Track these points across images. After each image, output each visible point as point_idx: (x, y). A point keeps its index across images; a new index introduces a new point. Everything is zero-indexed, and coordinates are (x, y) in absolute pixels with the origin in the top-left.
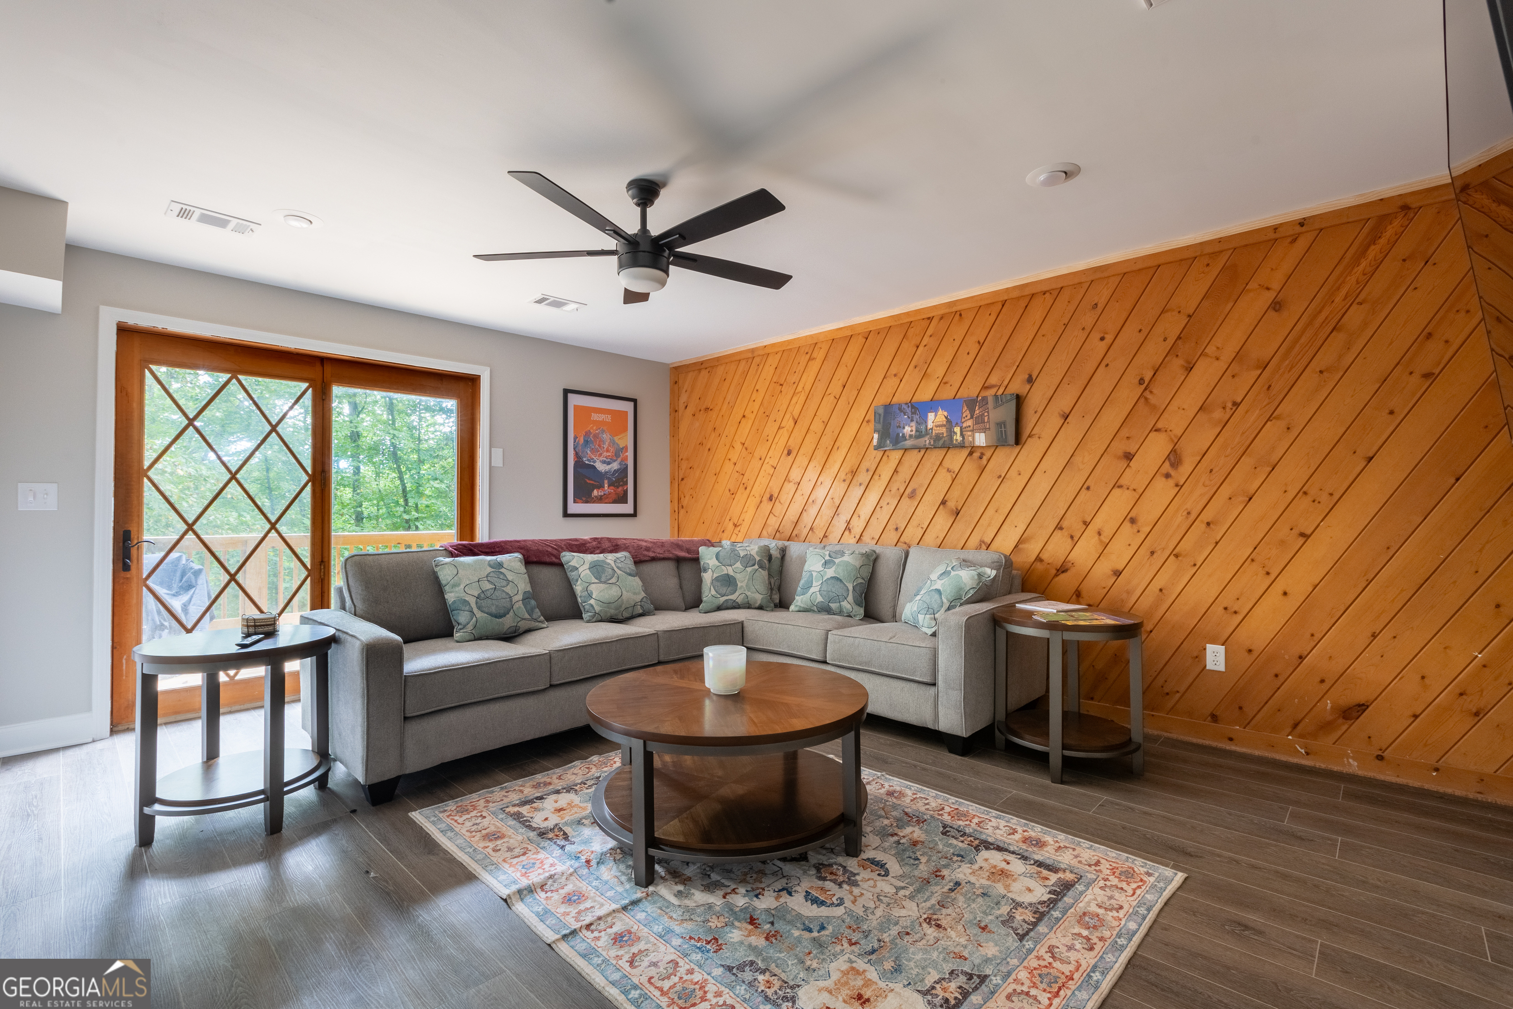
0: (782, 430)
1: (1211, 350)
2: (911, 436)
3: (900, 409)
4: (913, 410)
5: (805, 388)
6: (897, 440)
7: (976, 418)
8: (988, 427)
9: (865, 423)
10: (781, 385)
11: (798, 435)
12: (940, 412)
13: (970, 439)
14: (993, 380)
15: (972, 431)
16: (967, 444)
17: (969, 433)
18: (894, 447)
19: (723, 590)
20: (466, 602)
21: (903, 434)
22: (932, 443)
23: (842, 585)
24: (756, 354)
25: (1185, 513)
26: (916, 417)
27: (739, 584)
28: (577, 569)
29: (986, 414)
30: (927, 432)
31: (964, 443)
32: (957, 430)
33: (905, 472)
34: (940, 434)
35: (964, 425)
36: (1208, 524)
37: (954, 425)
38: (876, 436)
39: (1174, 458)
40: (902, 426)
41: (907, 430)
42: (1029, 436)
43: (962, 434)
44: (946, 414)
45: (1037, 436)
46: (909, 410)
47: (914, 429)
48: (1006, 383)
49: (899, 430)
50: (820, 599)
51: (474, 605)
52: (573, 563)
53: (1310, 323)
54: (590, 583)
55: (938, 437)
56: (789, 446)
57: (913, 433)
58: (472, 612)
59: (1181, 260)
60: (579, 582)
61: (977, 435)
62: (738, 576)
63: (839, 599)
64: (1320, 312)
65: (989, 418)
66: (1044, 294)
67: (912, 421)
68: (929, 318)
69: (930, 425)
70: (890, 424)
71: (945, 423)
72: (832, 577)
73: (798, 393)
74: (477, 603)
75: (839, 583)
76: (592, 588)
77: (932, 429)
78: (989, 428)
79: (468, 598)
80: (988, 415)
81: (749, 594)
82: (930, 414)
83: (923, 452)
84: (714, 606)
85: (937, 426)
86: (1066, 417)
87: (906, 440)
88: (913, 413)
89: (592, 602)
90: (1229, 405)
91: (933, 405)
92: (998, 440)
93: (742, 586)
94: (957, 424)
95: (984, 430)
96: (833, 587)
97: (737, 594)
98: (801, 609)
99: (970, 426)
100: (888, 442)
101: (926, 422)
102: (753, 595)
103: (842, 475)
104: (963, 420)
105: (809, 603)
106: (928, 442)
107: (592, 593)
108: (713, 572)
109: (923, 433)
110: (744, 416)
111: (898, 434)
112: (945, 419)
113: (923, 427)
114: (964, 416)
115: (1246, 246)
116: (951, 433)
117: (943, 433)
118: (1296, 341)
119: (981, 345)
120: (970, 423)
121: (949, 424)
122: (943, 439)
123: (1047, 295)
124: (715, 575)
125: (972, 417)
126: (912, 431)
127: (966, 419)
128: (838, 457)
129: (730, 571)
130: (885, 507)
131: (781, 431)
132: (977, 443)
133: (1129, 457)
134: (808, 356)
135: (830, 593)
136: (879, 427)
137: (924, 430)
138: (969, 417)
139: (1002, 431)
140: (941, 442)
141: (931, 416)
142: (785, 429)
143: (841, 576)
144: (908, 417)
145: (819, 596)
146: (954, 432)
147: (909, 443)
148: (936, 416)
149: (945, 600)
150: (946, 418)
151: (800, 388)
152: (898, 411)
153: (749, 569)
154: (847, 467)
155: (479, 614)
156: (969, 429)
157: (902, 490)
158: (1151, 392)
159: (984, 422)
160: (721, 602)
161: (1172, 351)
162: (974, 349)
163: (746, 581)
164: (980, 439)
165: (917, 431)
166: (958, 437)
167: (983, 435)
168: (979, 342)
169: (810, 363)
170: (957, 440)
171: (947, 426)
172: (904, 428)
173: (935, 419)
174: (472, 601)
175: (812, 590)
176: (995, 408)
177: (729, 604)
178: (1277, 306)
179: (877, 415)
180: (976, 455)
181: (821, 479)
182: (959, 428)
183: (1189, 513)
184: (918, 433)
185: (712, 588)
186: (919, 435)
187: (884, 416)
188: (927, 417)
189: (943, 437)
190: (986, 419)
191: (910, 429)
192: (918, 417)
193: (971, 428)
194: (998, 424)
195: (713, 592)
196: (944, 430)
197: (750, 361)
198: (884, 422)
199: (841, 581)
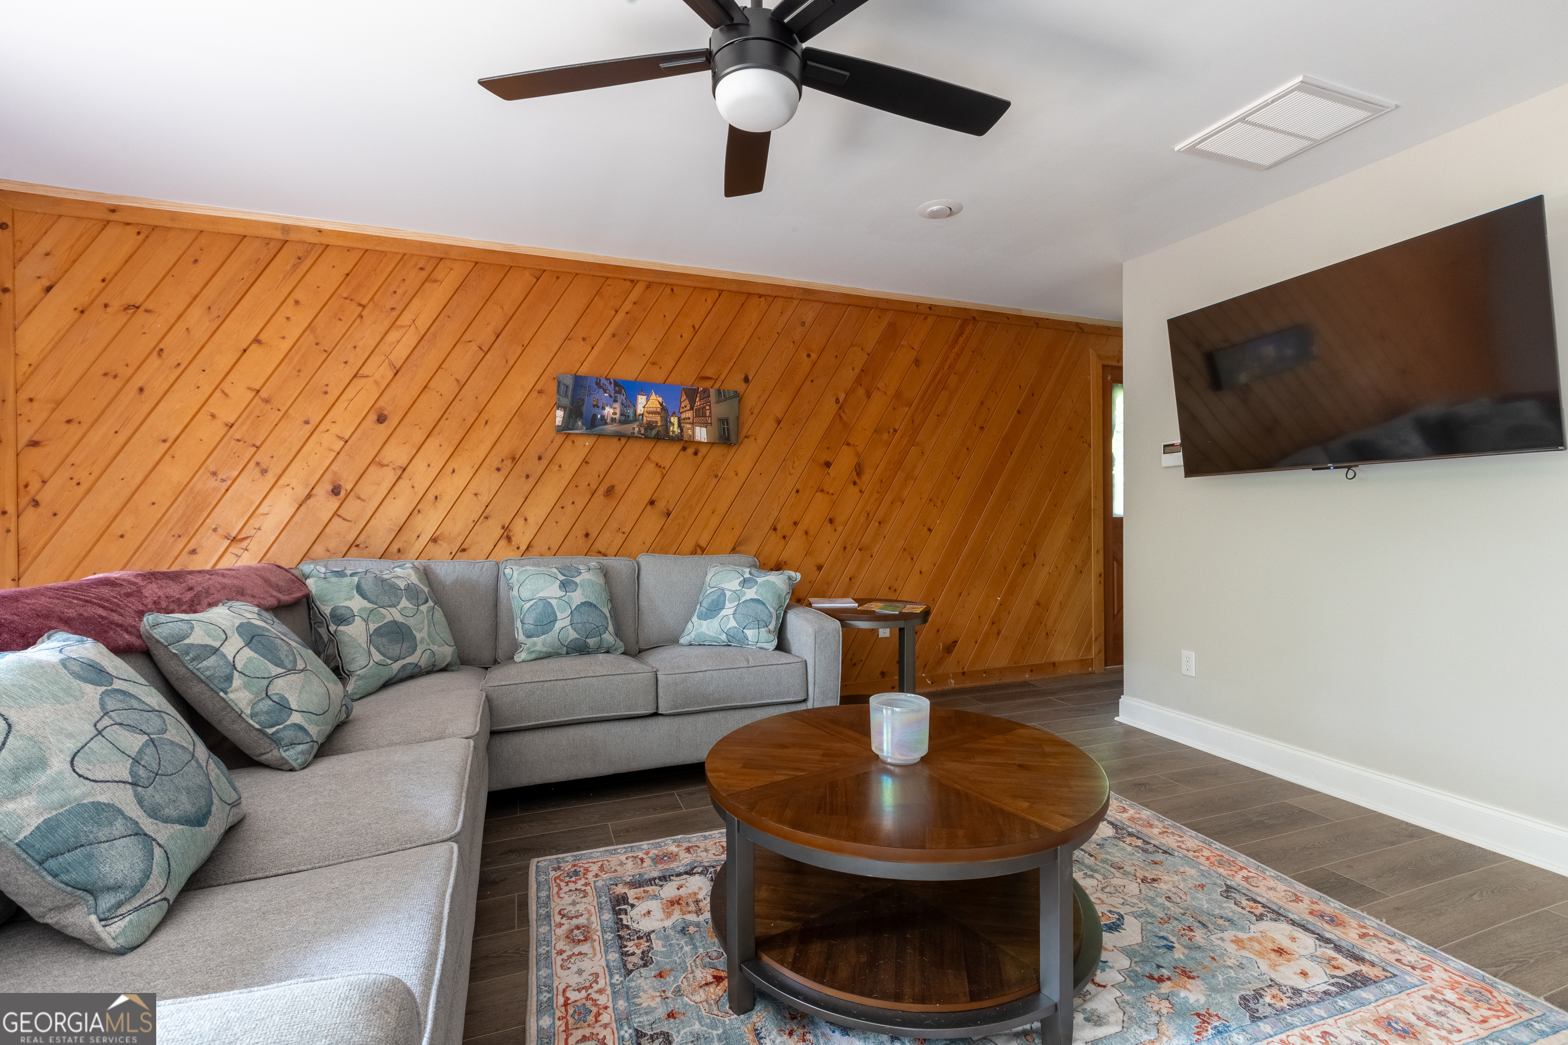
0: (364, 380)
1: (881, 385)
2: (613, 420)
3: (598, 384)
4: (617, 389)
5: (418, 322)
6: (593, 423)
7: (696, 410)
8: (709, 421)
9: (534, 393)
10: (364, 307)
11: (402, 393)
12: (653, 396)
13: (690, 432)
14: (709, 372)
15: (692, 423)
16: (686, 438)
17: (689, 426)
18: (588, 431)
19: (395, 650)
20: (112, 811)
21: (603, 417)
22: (643, 431)
23: (599, 612)
24: (292, 236)
25: (866, 515)
26: (621, 397)
27: (418, 636)
28: (215, 651)
29: (708, 407)
30: (636, 418)
31: (682, 436)
32: (674, 420)
33: (599, 465)
34: (653, 422)
35: (683, 416)
36: (880, 523)
37: (670, 414)
38: (560, 414)
39: (859, 470)
40: (600, 405)
41: (608, 411)
42: (747, 437)
43: (680, 426)
44: (660, 399)
45: (753, 438)
46: (611, 388)
47: (618, 411)
48: (722, 377)
49: (596, 410)
50: (573, 635)
51: (134, 811)
52: (198, 637)
53: (933, 380)
54: (271, 679)
55: (650, 426)
56: (382, 409)
57: (617, 416)
58: (139, 833)
59: (864, 307)
60: (237, 681)
61: (697, 429)
62: (411, 622)
63: (598, 632)
64: (938, 373)
65: (710, 412)
66: (760, 297)
67: (615, 401)
68: (632, 281)
69: (640, 410)
70: (583, 401)
71: (659, 410)
72: (582, 603)
73: (402, 327)
74: (140, 802)
75: (594, 609)
76: (280, 687)
77: (643, 415)
78: (711, 423)
79: (104, 796)
80: (710, 409)
81: (435, 648)
82: (640, 397)
83: (623, 441)
84: (382, 681)
85: (649, 413)
86: (779, 422)
87: (606, 423)
88: (616, 392)
89: (296, 718)
90: (892, 431)
91: (645, 388)
92: (721, 437)
93: (423, 638)
94: (674, 413)
95: (705, 425)
96: (589, 615)
97: (419, 652)
98: (542, 655)
99: (689, 418)
100: (580, 423)
101: (635, 406)
102: (441, 649)
103: (494, 461)
104: (682, 410)
105: (557, 644)
106: (637, 429)
107: (283, 698)
108: (366, 621)
109: (631, 418)
110: (257, 341)
111: (595, 416)
112: (659, 406)
113: (630, 411)
114: (683, 405)
115: (902, 311)
116: (667, 423)
117: (657, 422)
118: (926, 391)
119: (695, 331)
120: (689, 414)
121: (664, 411)
122: (657, 429)
123: (763, 299)
124: (373, 627)
125: (692, 408)
126: (615, 414)
127: (685, 409)
128: (485, 438)
129: (394, 614)
130: (569, 507)
131: (359, 383)
132: (698, 438)
133: (828, 465)
134: (424, 274)
135: (588, 625)
136: (566, 401)
137: (631, 415)
138: (688, 407)
139: (724, 428)
140: (654, 432)
141: (641, 400)
142: (371, 380)
143: (592, 600)
144: (610, 396)
145: (571, 631)
146: (670, 422)
147: (610, 428)
148: (648, 400)
149: (772, 610)
150: (661, 404)
151: (406, 319)
152: (595, 386)
153: (424, 608)
154: (504, 449)
155: (162, 832)
156: (688, 421)
157: (594, 486)
158: (844, 411)
159: (706, 416)
160: (395, 672)
161: (858, 381)
162: (687, 334)
163: (426, 628)
164: (701, 434)
165: (622, 415)
166: (675, 429)
167: (704, 430)
168: (694, 327)
169: (427, 285)
170: (673, 432)
171: (662, 414)
172: (603, 408)
173: (644, 404)
174: (125, 799)
175: (559, 625)
176: (717, 402)
177: (408, 672)
178: (917, 362)
179: (562, 387)
180: (690, 451)
181: (451, 465)
182: (676, 418)
183: (868, 514)
184: (623, 418)
185: (373, 649)
186: (625, 419)
187: (574, 389)
188: (636, 400)
189: (657, 426)
190: (708, 412)
191: (612, 411)
192: (624, 398)
193: (691, 420)
194: (720, 420)
195: (377, 657)
196: (658, 418)
197: (274, 246)
198: (573, 396)
199: (595, 606)
